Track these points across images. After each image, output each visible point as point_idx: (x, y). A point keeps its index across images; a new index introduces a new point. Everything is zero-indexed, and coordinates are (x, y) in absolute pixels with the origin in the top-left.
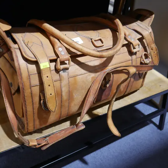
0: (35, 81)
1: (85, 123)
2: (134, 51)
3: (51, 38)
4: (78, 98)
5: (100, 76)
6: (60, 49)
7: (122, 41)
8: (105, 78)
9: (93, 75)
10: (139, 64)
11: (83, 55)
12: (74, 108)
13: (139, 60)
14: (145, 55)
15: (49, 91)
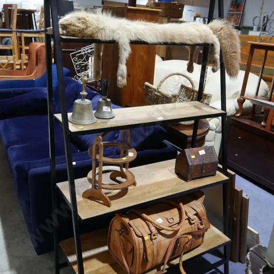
0: (142, 246)
1: (166, 269)
2: (192, 222)
3: (147, 222)
4: (162, 253)
5: (174, 240)
6: (152, 228)
7: (185, 217)
8: (176, 241)
9: (169, 240)
10: (197, 230)
11: (162, 229)
12: (160, 260)
13: (196, 227)
14: (200, 223)
15: (149, 251)
